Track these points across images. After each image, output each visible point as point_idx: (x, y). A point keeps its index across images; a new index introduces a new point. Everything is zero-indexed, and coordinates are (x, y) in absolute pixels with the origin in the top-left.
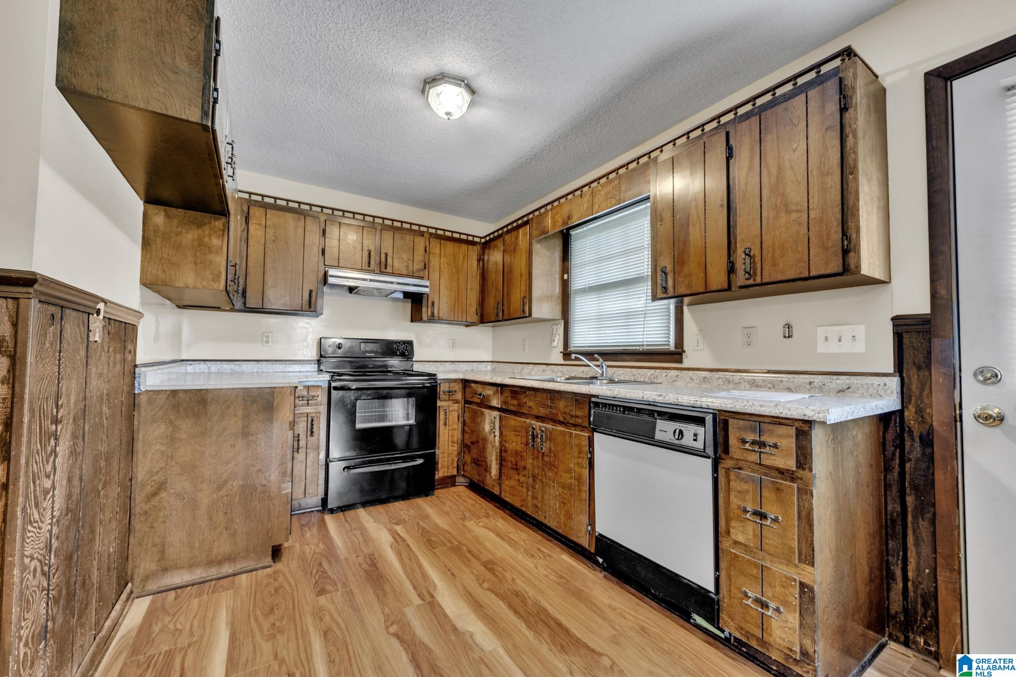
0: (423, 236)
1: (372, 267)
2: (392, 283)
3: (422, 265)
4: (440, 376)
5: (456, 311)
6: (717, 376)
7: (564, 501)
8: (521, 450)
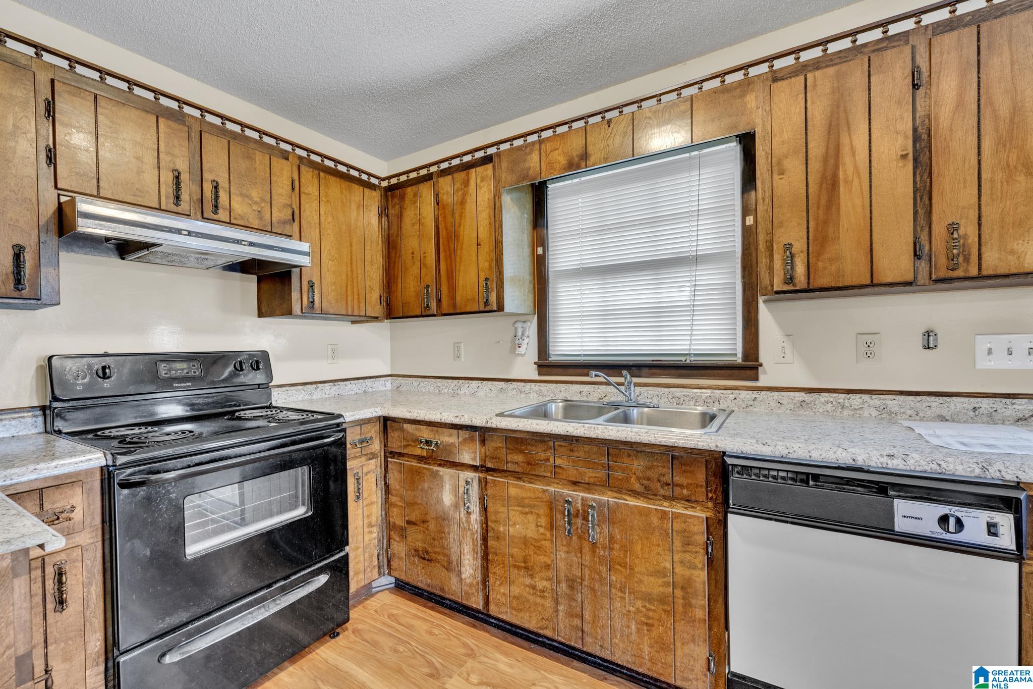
0: (287, 159)
1: (184, 206)
2: (238, 242)
3: (286, 214)
4: (349, 416)
5: (350, 299)
6: (822, 400)
7: (650, 621)
8: (536, 537)
